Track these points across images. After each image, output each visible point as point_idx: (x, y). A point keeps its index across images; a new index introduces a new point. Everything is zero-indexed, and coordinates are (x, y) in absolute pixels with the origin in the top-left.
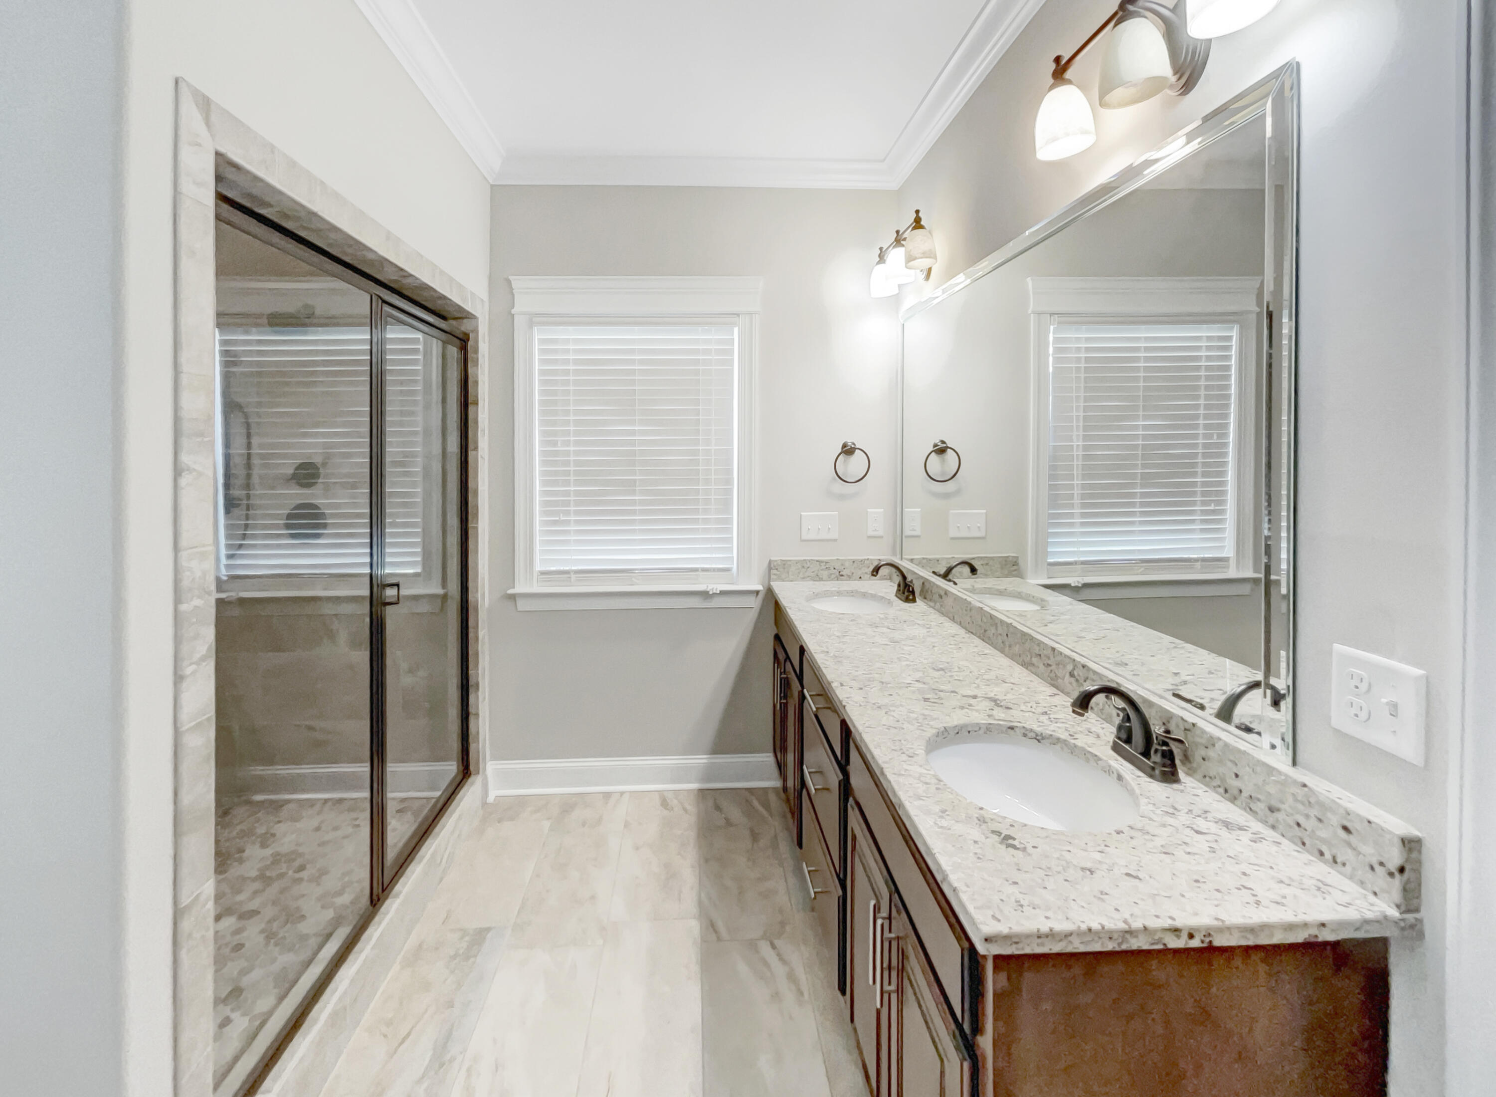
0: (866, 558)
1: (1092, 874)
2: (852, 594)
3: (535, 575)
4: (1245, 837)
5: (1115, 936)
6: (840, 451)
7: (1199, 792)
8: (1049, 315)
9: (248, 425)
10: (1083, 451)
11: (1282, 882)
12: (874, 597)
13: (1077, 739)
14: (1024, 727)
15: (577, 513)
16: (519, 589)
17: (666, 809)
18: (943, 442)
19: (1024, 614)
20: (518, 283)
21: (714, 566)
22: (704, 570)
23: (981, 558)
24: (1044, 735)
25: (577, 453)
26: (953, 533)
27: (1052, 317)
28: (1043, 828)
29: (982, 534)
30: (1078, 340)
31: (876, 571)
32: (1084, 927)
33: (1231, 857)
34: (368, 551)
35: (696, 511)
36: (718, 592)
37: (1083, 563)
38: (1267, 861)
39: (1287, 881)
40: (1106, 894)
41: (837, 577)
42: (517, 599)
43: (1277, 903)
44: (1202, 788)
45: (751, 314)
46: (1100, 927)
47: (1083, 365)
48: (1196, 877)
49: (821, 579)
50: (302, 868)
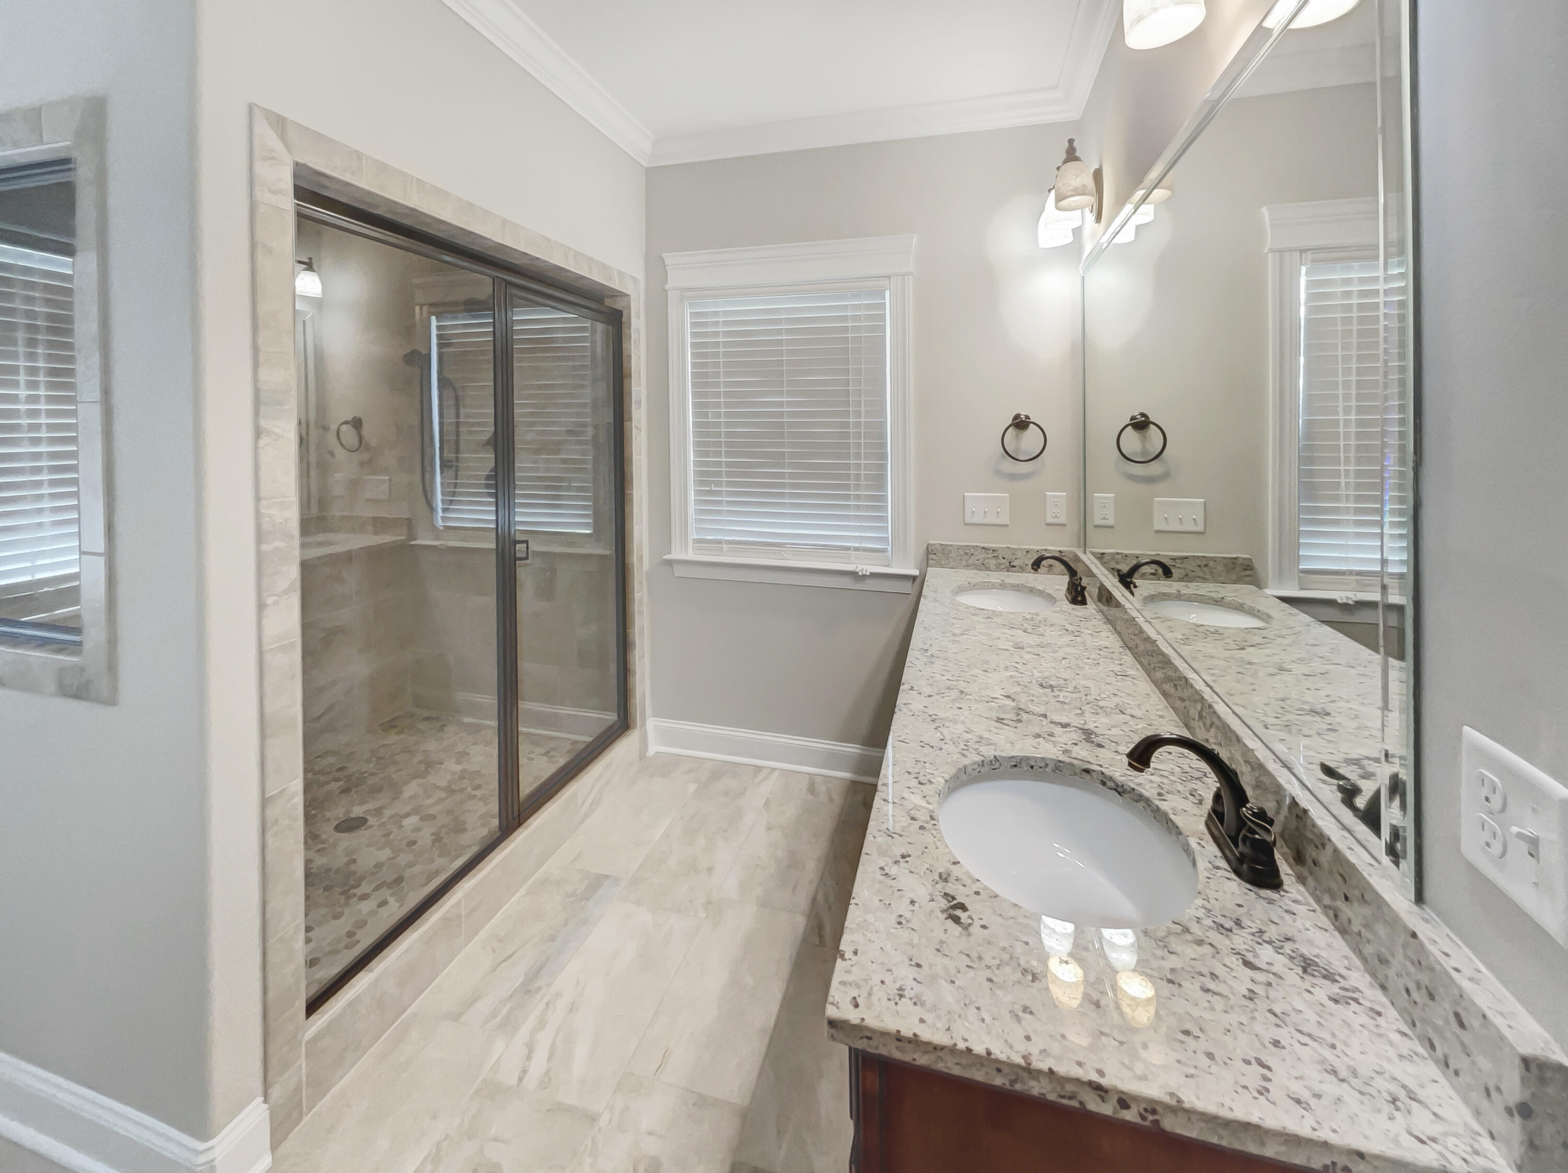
0: (1044, 548)
1: (1033, 981)
2: (1017, 588)
3: (690, 543)
4: (1323, 990)
5: (1005, 1070)
6: (1010, 422)
7: (1300, 909)
8: (1298, 253)
9: (457, 399)
10: (1357, 428)
11: (1334, 1072)
12: (1041, 594)
13: (1166, 800)
14: (1103, 773)
15: (729, 484)
16: (675, 555)
17: (812, 794)
18: (1143, 415)
19: (1221, 631)
20: (670, 259)
21: (864, 545)
22: (856, 549)
23: (1198, 557)
24: (1125, 787)
25: (728, 424)
26: (1159, 525)
27: (1303, 255)
28: (1016, 905)
29: (1200, 528)
30: (1347, 281)
31: (1036, 565)
32: (961, 1046)
33: (1275, 1015)
34: (494, 509)
35: (848, 487)
36: (868, 574)
37: (1359, 573)
38: (1334, 1035)
39: (1343, 1074)
40: (1031, 1013)
41: (1006, 567)
42: (674, 565)
43: (1298, 1102)
44: (1308, 904)
45: (903, 275)
46: (984, 1053)
47: (1355, 315)
48: (1188, 1026)
49: (988, 569)
50: (479, 787)
